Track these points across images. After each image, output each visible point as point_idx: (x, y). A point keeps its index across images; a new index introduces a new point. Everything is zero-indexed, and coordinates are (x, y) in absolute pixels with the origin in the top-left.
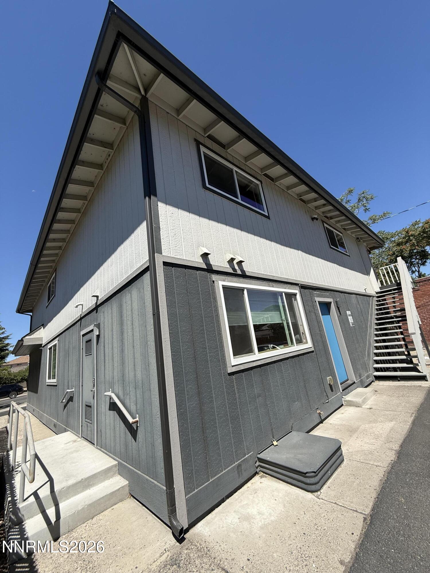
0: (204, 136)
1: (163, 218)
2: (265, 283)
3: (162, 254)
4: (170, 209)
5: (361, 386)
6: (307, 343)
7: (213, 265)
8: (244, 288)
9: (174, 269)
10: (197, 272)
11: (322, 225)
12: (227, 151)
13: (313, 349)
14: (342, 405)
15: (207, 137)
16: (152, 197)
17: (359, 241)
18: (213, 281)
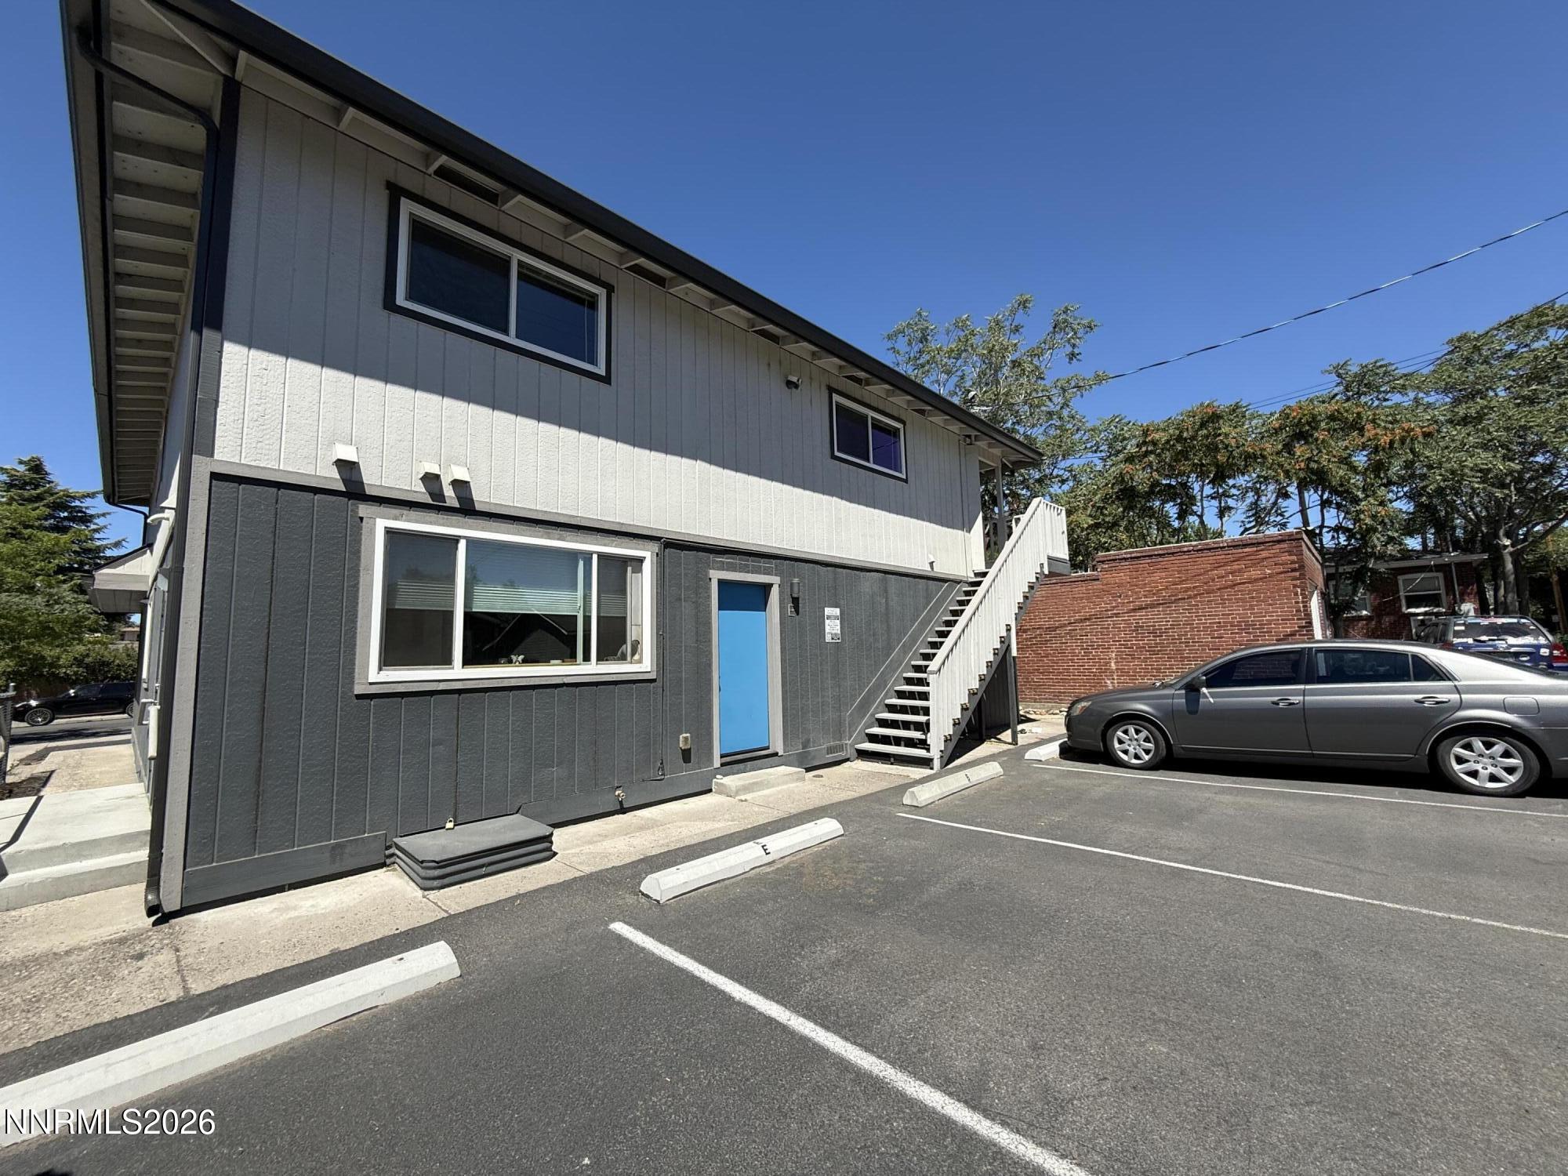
0: (425, 173)
1: (232, 380)
2: (538, 529)
3: (212, 455)
4: (260, 358)
5: (797, 764)
6: (640, 661)
7: (368, 484)
8: (460, 536)
9: (243, 489)
10: (316, 497)
11: (827, 395)
12: (503, 208)
13: (653, 676)
14: (710, 791)
15: (437, 173)
16: (206, 332)
17: (971, 444)
18: (361, 519)
